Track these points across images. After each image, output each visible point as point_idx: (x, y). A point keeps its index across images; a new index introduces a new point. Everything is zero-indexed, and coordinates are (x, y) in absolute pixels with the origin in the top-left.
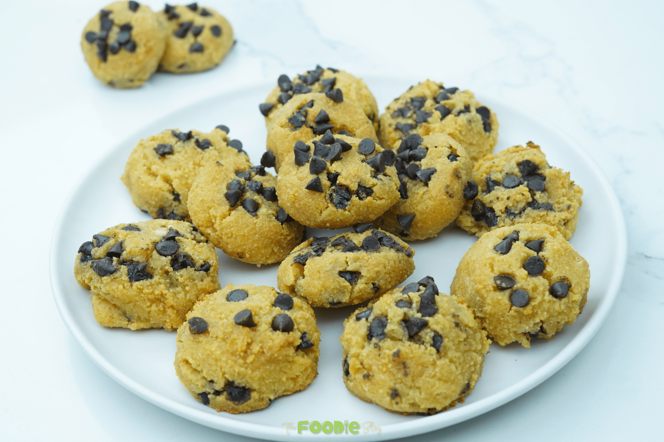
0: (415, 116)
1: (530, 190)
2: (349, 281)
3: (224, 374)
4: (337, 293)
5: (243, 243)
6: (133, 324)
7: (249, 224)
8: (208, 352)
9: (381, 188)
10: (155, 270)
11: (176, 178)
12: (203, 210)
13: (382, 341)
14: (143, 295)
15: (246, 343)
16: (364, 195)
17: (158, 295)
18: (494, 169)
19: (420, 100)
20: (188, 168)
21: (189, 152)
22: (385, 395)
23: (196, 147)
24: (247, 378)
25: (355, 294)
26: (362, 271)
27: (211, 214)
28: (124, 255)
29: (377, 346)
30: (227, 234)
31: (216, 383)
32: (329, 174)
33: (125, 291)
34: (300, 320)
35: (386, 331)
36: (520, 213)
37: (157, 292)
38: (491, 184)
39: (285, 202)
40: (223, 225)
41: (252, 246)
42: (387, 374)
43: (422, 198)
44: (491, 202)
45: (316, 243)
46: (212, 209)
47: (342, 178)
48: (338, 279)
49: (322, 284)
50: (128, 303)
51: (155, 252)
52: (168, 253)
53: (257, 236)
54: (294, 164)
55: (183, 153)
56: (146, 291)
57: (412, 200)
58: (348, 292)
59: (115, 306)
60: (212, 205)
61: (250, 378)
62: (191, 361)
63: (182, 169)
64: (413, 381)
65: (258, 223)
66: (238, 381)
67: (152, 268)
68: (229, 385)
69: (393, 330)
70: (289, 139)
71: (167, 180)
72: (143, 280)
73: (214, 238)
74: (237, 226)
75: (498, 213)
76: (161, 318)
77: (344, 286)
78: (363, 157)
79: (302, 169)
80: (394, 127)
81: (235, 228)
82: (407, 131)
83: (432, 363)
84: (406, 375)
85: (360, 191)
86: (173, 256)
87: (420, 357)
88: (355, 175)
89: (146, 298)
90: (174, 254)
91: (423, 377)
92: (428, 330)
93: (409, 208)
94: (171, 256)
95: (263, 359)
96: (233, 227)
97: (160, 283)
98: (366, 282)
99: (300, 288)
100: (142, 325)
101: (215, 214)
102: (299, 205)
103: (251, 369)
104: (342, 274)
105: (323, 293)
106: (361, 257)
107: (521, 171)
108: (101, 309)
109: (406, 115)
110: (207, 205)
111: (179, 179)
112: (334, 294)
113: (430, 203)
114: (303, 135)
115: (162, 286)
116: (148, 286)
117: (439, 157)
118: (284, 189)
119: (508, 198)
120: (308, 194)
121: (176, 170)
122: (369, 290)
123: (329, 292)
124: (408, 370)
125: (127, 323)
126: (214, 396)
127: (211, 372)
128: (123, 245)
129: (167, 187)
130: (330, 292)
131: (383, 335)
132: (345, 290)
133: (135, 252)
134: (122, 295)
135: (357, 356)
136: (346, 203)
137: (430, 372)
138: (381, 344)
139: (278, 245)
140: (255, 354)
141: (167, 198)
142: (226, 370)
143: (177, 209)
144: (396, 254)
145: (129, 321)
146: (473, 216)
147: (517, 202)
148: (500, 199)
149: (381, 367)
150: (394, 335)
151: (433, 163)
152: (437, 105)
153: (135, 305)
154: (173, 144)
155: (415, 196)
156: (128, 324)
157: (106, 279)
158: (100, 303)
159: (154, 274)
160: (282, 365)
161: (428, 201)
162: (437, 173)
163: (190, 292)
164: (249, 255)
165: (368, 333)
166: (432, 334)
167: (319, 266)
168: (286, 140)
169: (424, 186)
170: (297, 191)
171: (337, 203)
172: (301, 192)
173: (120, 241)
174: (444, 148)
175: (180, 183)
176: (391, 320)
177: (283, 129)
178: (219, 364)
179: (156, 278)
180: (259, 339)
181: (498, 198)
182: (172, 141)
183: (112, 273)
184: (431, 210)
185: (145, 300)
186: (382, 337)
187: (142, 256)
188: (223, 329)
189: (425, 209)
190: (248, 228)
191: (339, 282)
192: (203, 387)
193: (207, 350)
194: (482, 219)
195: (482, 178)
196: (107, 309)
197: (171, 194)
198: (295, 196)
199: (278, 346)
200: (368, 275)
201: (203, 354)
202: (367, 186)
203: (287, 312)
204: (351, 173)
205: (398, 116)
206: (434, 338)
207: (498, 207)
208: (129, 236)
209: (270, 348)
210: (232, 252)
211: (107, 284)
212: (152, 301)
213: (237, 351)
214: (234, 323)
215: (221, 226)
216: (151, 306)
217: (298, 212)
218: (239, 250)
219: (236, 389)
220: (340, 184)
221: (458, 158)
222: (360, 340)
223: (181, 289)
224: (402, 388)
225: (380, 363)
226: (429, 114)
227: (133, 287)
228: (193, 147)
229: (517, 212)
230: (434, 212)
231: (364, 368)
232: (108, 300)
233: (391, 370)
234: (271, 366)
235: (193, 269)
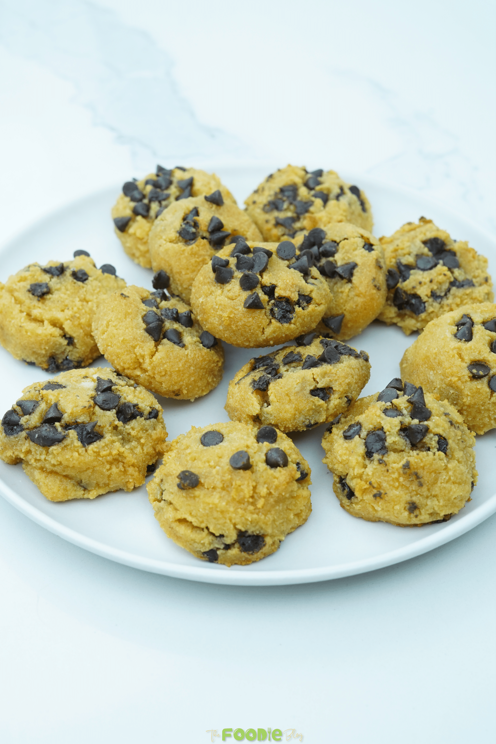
0: (292, 207)
1: (450, 269)
2: (323, 399)
3: (235, 525)
4: (313, 414)
5: (179, 379)
6: (91, 493)
7: (181, 357)
8: (211, 506)
9: (318, 293)
10: (103, 427)
11: (67, 320)
12: (127, 351)
13: (386, 455)
14: (101, 459)
15: (252, 488)
16: (305, 304)
17: (116, 454)
18: (400, 252)
19: (291, 188)
20: (75, 305)
21: (69, 287)
22: (403, 511)
23: (75, 281)
24: (261, 524)
25: (331, 411)
26: (333, 386)
27: (138, 354)
28: (66, 418)
29: (381, 462)
30: (161, 372)
31: (227, 537)
32: (263, 287)
33: (82, 458)
34: (290, 451)
35: (387, 444)
36: (446, 295)
37: (115, 452)
38: (403, 268)
39: (216, 325)
40: (154, 363)
41: (189, 380)
42: (400, 488)
43: (348, 296)
44: (414, 288)
45: (262, 365)
46: (138, 347)
47: (280, 289)
48: (312, 399)
49: (295, 407)
50: (86, 470)
51: (97, 408)
52: (111, 406)
53: (192, 368)
54: (214, 283)
55: (63, 289)
56: (103, 453)
57: (338, 300)
58: (324, 410)
59: (66, 477)
60: (136, 343)
61: (264, 523)
62: (189, 519)
63: (70, 308)
64: (429, 490)
65: (190, 354)
66: (252, 530)
67: (100, 426)
68: (242, 535)
69: (394, 442)
70: (186, 254)
71: (55, 324)
72: (95, 441)
73: (145, 379)
74: (170, 362)
75: (425, 299)
76: (123, 479)
77: (319, 405)
78: (287, 262)
79: (228, 287)
80: (273, 222)
81: (168, 364)
82: (290, 225)
83: (444, 467)
84: (421, 485)
85: (301, 301)
86: (117, 408)
87: (431, 465)
88: (293, 284)
89: (104, 461)
90: (117, 406)
91: (439, 484)
92: (432, 435)
93: (336, 309)
94: (115, 408)
95: (272, 500)
96: (165, 363)
97: (113, 442)
98: (339, 397)
99: (269, 416)
100: (101, 492)
101: (143, 353)
102: (237, 326)
103: (263, 514)
104: (314, 392)
105: (297, 416)
106: (328, 372)
107: (430, 250)
108: (50, 483)
109: (282, 206)
110: (131, 344)
111: (71, 321)
112: (310, 415)
113: (360, 300)
114: (201, 248)
115: (117, 444)
116: (103, 447)
117: (355, 249)
118: (213, 311)
119: (431, 281)
120: (247, 314)
121: (63, 311)
122: (344, 405)
123: (304, 415)
124: (422, 480)
125: (83, 492)
126: (224, 551)
127: (219, 526)
128: (59, 407)
129: (57, 332)
130: (306, 415)
131: (384, 450)
132: (321, 409)
133: (77, 412)
134: (79, 463)
135: (360, 477)
136: (291, 316)
137: (444, 477)
138: (385, 459)
139: (211, 373)
140: (264, 497)
141: (60, 344)
142: (237, 520)
143: (72, 355)
144: (356, 361)
145: (85, 489)
146: (395, 305)
147: (440, 283)
148: (423, 283)
149: (391, 483)
150: (396, 447)
151: (350, 256)
152: (313, 192)
153: (93, 471)
154: (47, 282)
155: (340, 295)
156: (84, 494)
157: (54, 449)
158: (46, 477)
159: (104, 433)
160: (288, 503)
161: (356, 298)
162: (359, 267)
163: (146, 444)
164: (187, 390)
165: (366, 450)
166: (436, 438)
167: (286, 389)
168: (183, 256)
169: (347, 283)
170: (231, 312)
171: (279, 317)
172: (236, 312)
173: (53, 403)
174: (356, 239)
175: (73, 324)
176: (389, 432)
177: (175, 246)
178: (228, 516)
179: (108, 437)
180: (262, 480)
181: (420, 283)
182: (45, 278)
183: (60, 441)
184: (362, 308)
185: (103, 463)
186: (383, 451)
187: (85, 416)
188: (219, 477)
189: (354, 307)
190: (181, 361)
191: (313, 402)
192: (210, 544)
193: (209, 504)
194: (405, 308)
195: (392, 264)
196: (58, 482)
197: (64, 338)
198: (229, 317)
199: (285, 483)
200: (341, 389)
201: (204, 509)
202: (307, 294)
203: (275, 446)
204: (287, 283)
205: (272, 210)
206: (438, 442)
207: (423, 292)
208: (61, 396)
209: (277, 488)
210: (167, 391)
211: (58, 454)
212: (111, 463)
213: (244, 498)
214: (231, 468)
215: (152, 365)
216: (110, 469)
217: (235, 334)
218: (176, 388)
219: (248, 539)
220: (280, 297)
221: (374, 247)
222: (360, 459)
223: (136, 443)
224: (420, 500)
225: (390, 479)
226: (310, 204)
227: (88, 451)
228: (72, 281)
229: (443, 294)
230: (365, 309)
231: (374, 487)
232: (58, 471)
233: (404, 483)
234: (279, 506)
235: (143, 418)
